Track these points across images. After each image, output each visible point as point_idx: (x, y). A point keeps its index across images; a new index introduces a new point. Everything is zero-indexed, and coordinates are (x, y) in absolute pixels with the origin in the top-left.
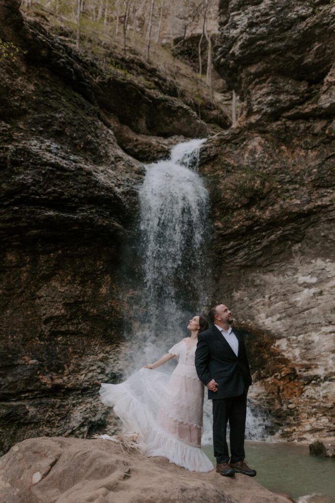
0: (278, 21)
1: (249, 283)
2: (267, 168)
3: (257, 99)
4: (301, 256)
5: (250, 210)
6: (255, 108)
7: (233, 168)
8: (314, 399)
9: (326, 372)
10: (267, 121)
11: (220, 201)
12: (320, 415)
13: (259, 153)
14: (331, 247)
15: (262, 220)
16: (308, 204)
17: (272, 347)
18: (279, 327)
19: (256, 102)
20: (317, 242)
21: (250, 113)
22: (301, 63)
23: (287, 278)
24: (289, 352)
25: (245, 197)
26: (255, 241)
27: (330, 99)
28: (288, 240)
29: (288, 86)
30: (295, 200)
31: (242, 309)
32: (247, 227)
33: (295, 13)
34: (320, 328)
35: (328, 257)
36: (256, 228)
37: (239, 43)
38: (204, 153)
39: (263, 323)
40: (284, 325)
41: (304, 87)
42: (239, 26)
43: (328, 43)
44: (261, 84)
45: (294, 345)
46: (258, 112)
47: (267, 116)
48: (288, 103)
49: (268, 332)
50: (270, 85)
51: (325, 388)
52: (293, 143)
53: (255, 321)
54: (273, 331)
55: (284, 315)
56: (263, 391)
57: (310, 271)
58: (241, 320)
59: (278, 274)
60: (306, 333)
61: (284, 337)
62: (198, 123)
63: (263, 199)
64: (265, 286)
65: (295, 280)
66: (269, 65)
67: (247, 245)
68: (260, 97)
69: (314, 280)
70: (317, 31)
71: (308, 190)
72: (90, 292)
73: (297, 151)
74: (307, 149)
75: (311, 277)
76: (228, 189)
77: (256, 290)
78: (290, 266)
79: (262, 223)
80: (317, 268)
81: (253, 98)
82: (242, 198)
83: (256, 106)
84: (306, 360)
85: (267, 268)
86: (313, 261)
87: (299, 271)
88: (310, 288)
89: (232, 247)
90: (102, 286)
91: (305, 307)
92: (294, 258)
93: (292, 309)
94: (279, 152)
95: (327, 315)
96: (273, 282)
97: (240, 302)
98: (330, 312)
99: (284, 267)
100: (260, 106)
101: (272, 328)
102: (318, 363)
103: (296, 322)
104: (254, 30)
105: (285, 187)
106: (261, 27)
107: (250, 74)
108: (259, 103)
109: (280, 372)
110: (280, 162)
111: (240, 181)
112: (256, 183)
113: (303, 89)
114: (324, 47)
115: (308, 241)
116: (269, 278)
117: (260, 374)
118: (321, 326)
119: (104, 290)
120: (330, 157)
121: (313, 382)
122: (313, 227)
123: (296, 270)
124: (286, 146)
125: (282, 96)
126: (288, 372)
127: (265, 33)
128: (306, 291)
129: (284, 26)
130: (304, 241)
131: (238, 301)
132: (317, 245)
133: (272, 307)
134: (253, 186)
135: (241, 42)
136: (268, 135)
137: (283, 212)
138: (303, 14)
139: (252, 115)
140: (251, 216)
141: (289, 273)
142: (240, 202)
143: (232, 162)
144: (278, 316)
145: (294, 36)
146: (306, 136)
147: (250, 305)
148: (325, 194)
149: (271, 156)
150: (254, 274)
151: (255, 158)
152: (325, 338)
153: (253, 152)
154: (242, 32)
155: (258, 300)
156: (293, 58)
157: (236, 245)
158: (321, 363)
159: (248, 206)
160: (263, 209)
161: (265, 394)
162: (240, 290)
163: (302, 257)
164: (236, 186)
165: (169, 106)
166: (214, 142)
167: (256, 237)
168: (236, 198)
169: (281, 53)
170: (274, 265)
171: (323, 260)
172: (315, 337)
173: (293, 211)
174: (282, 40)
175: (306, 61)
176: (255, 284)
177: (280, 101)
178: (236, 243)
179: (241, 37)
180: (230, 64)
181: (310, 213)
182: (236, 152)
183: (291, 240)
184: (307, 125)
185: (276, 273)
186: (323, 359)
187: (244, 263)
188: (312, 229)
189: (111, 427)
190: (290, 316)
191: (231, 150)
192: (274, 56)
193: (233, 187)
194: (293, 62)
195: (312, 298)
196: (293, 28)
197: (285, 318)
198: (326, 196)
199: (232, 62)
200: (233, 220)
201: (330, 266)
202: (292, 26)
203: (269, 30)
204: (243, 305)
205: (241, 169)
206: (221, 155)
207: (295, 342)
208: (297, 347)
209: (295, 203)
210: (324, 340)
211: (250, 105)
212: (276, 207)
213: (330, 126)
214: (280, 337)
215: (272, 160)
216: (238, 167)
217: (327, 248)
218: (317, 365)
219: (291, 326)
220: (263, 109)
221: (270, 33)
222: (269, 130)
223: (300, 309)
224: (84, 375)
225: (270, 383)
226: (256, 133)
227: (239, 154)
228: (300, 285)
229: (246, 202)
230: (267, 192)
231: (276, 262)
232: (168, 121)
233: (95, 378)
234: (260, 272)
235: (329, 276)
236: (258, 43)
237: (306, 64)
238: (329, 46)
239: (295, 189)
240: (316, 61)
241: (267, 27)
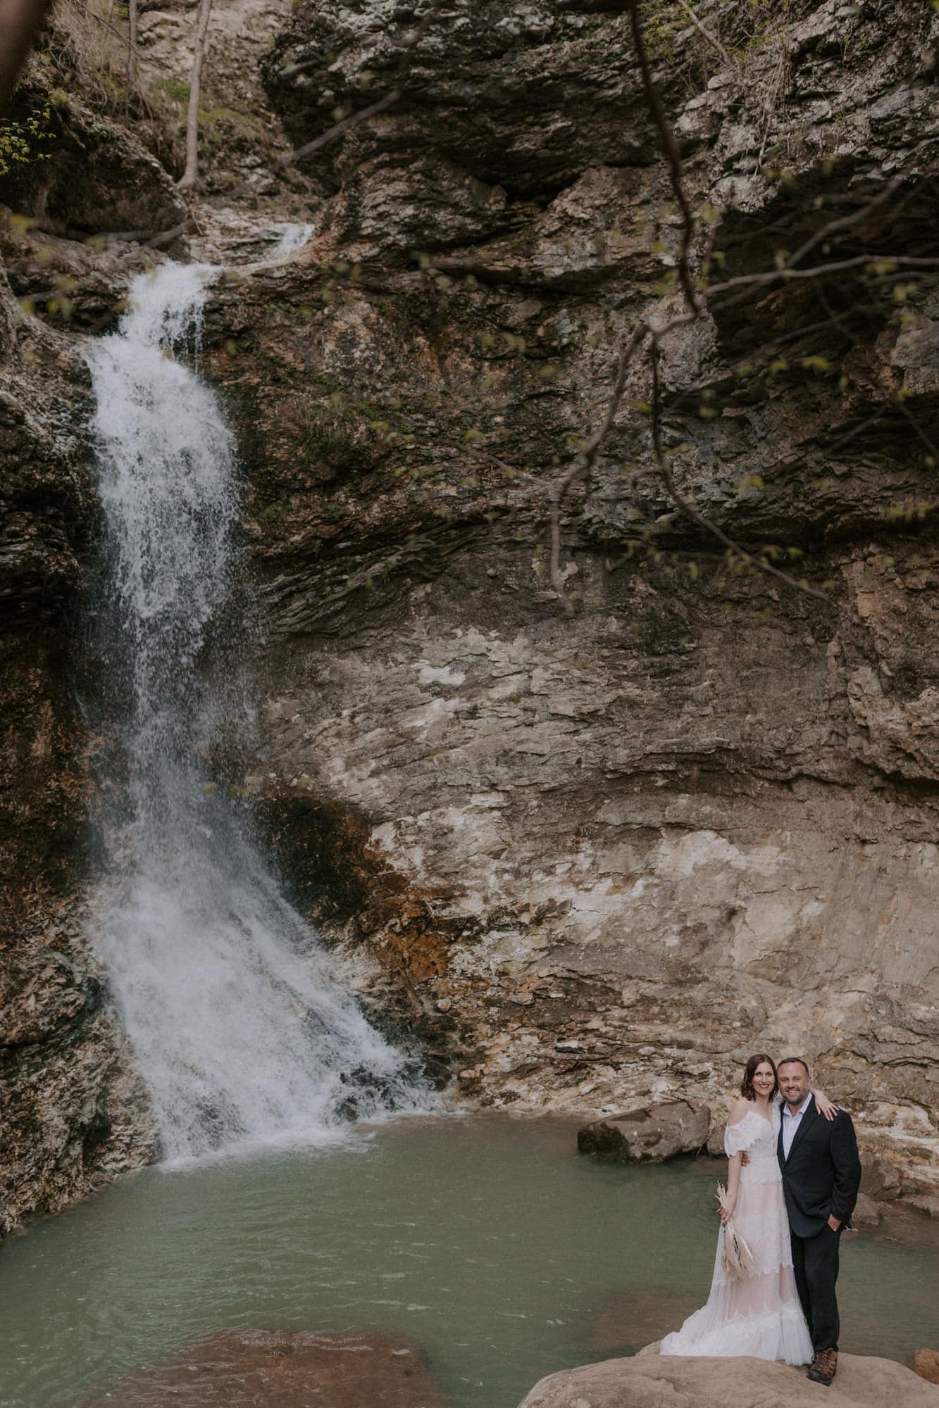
0: (474, 31)
1: (306, 678)
2: (380, 391)
3: (379, 205)
4: (430, 614)
5: (334, 498)
6: (368, 226)
7: (292, 373)
8: (481, 979)
9: (488, 908)
10: (389, 267)
11: (263, 465)
12: (516, 1026)
13: (363, 346)
14: (506, 603)
15: (361, 527)
16: (474, 499)
17: (367, 846)
18: (377, 793)
19: (374, 213)
20: (474, 588)
21: (351, 235)
22: (507, 147)
23: (395, 670)
24: (401, 855)
25: (327, 463)
26: (334, 575)
27: (566, 260)
28: (408, 575)
29: (460, 192)
30: (443, 485)
31: (289, 745)
32: (324, 541)
33: (516, 20)
34: (468, 797)
35: (496, 626)
36: (342, 545)
37: (365, 56)
38: (216, 317)
39: (340, 782)
40: (388, 789)
41: (497, 202)
42: (369, 9)
43: (585, 124)
44: (393, 168)
45: (409, 839)
46: (372, 238)
47: (395, 254)
48: (453, 235)
49: (354, 807)
50: (417, 177)
51: (494, 948)
52: (447, 335)
53: (321, 778)
54: (364, 805)
55: (385, 762)
56: (378, 970)
57: (452, 655)
58: (290, 776)
59: (374, 657)
60: (435, 807)
61: (388, 820)
62: (175, 208)
63: (368, 472)
64: (341, 686)
65: (413, 675)
66: (426, 131)
67: (314, 585)
68: (384, 202)
69: (459, 679)
70: (569, 91)
71: (478, 466)
72: (14, 759)
73: (454, 357)
74: (482, 358)
75: (451, 672)
76: (282, 434)
77: (320, 695)
78: (402, 639)
79: (358, 533)
80: (468, 650)
81: (367, 201)
82: (318, 464)
83: (370, 222)
84: (439, 875)
85: (346, 641)
86: (459, 632)
87: (425, 653)
88: (447, 699)
89: (280, 588)
90: (35, 735)
91: (436, 744)
92: (413, 619)
93: (403, 748)
94: (411, 351)
95: (488, 768)
96: (360, 677)
97: (284, 727)
98: (494, 761)
99: (389, 641)
100: (381, 225)
101: (360, 796)
102: (467, 884)
103: (414, 780)
104: (410, 35)
105: (424, 450)
106: (430, 34)
107: (372, 137)
108: (381, 217)
109: (400, 917)
110: (412, 379)
111: (313, 418)
112: (356, 429)
113: (494, 208)
114: (573, 129)
115: (451, 581)
116: (352, 665)
117: (359, 924)
118: (471, 794)
119: (40, 748)
120: (539, 396)
121: (465, 933)
122: (468, 551)
123: (419, 650)
124: (428, 339)
125: (442, 213)
126: (414, 915)
127: (438, 51)
128: (437, 703)
129: (486, 48)
130: (441, 580)
131: (279, 725)
132: (473, 593)
133: (360, 743)
134: (350, 436)
135: (371, 55)
136: (387, 301)
137: (412, 511)
138: (534, 28)
139: (354, 241)
140: (336, 515)
141: (400, 657)
142: (312, 475)
143: (289, 357)
144: (373, 764)
145: (507, 81)
146: (480, 326)
147: (306, 736)
148: (516, 481)
149: (392, 360)
150: (318, 655)
151: (352, 360)
152: (476, 822)
153: (347, 341)
154: (375, 29)
155: (326, 723)
156: (490, 132)
157: (290, 584)
158: (472, 883)
159: (328, 487)
160: (364, 498)
161: (384, 979)
162: (282, 694)
163: (432, 618)
164: (303, 428)
165: (118, 157)
166: (241, 290)
167: (339, 566)
168: (302, 462)
169: (463, 112)
170: (365, 633)
171: (482, 633)
172: (456, 818)
173: (437, 512)
174: (474, 80)
175: (517, 146)
176: (319, 679)
177: (434, 226)
178: (290, 578)
179: (371, 39)
180: (320, 94)
181: (476, 519)
182: (302, 331)
183: (412, 576)
184: (490, 301)
185: (368, 653)
186: (473, 871)
187: (298, 626)
188: (467, 557)
189: (120, 1128)
190: (398, 765)
191: (287, 323)
192: (446, 114)
193: (296, 431)
194: (490, 140)
195: (452, 723)
196: (507, 56)
197: (387, 769)
198: (517, 487)
199: (328, 93)
200: (290, 519)
201: (499, 648)
202: (505, 52)
203: (450, 47)
204: (289, 736)
205: (314, 383)
206: (261, 329)
207: (411, 830)
208: (416, 842)
209: (444, 493)
210: (474, 825)
211: (356, 217)
212: (398, 496)
213: (550, 320)
214: (380, 821)
215: (393, 371)
216: (304, 373)
217: (496, 605)
218: (464, 888)
219: (403, 791)
220: (388, 234)
221: (450, 54)
222: (392, 289)
223: (423, 748)
224: (33, 997)
225: (383, 944)
226: (358, 289)
227: (309, 337)
228: (425, 689)
229: (328, 478)
230: (381, 457)
231: (372, 628)
232: (107, 197)
233: (58, 1001)
234: (331, 650)
235: (495, 673)
236: (415, 71)
237: (517, 152)
238: (585, 131)
239: (447, 458)
240: (545, 153)
241: (445, 37)
